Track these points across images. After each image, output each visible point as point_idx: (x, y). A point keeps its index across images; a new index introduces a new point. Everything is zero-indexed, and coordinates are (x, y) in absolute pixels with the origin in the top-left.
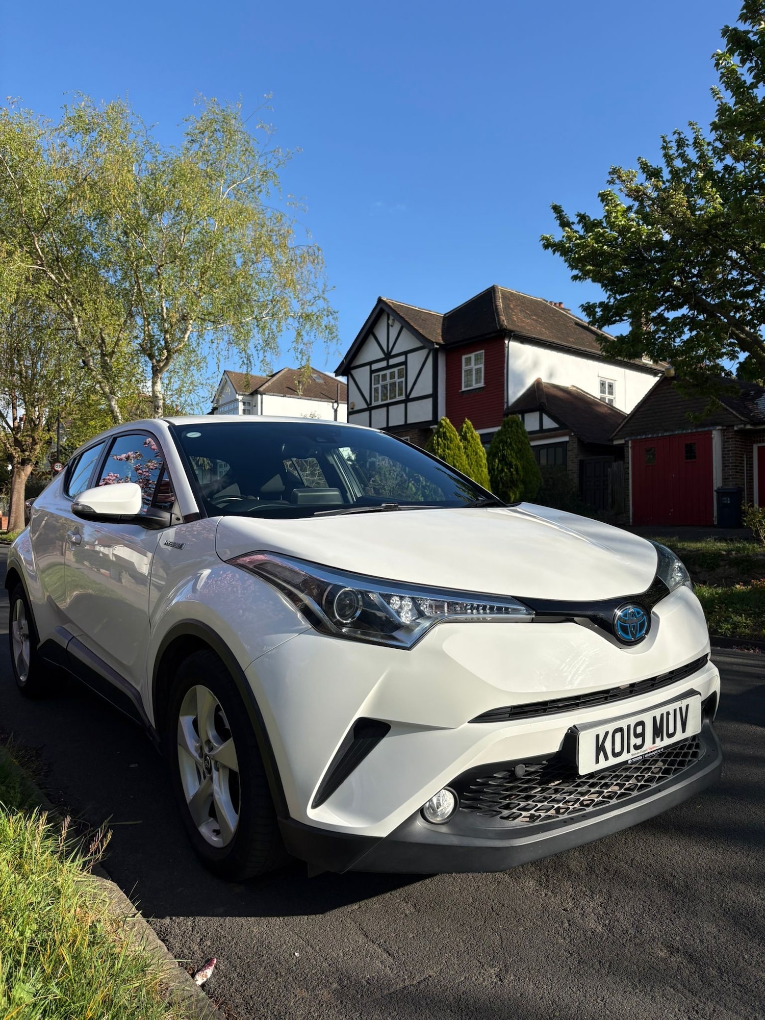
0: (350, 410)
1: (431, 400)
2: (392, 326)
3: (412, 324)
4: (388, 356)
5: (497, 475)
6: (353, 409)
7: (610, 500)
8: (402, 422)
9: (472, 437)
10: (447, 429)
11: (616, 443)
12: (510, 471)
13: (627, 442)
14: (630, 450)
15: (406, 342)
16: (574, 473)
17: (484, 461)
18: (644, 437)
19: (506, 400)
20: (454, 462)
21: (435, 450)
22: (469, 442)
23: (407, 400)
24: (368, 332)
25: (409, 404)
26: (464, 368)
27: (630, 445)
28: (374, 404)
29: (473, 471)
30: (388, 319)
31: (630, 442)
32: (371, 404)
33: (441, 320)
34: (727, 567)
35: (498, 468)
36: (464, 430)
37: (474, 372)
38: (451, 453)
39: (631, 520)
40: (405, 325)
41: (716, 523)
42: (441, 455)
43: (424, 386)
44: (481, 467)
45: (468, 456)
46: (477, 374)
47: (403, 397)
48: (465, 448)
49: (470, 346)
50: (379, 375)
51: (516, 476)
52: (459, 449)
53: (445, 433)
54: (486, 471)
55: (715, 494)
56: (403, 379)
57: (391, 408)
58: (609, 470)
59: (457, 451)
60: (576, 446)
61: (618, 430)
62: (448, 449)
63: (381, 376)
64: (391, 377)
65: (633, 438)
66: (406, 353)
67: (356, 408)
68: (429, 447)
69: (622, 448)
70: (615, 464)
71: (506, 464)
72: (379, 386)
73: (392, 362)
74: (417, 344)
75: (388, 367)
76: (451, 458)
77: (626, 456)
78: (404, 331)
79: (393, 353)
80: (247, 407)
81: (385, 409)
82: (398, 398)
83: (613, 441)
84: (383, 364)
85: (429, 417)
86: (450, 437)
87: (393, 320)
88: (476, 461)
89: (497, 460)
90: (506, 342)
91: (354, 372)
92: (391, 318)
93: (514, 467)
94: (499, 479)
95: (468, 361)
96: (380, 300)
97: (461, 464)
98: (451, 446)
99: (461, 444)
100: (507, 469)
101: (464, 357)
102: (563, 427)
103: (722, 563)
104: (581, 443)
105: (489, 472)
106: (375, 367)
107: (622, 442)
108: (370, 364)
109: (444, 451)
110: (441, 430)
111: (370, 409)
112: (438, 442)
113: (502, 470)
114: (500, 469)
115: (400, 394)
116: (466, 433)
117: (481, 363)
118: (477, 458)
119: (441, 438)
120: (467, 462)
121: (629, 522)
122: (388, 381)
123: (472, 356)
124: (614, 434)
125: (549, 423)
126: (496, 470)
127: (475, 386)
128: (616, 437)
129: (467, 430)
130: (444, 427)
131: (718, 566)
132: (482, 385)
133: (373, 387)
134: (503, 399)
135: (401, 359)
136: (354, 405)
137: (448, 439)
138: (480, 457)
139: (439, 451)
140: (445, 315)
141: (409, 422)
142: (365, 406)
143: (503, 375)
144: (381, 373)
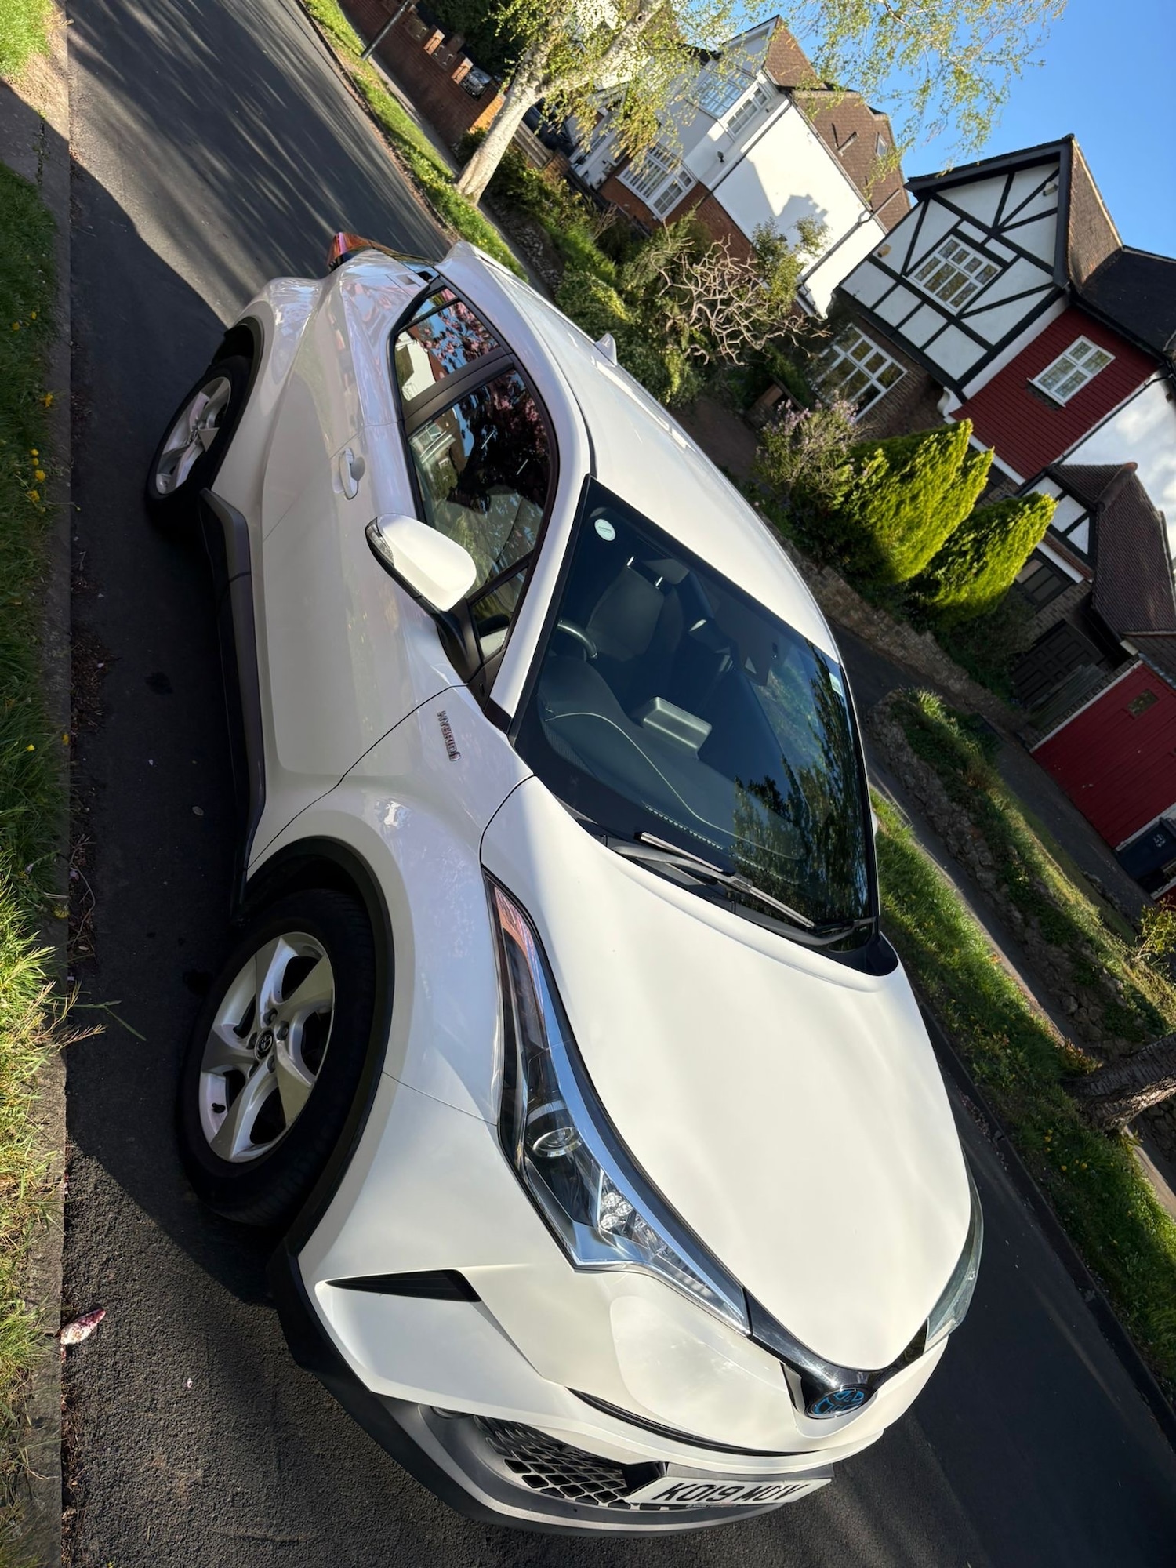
0: (875, 254)
1: (983, 352)
2: (1044, 194)
3: (1071, 221)
4: (996, 231)
5: (953, 554)
6: (880, 255)
7: (1041, 701)
8: (919, 344)
9: (975, 480)
10: (957, 440)
11: (1124, 644)
12: (971, 564)
13: (1137, 658)
14: (1129, 672)
15: (1036, 238)
16: (1041, 627)
17: (956, 524)
18: (1162, 674)
19: (1066, 453)
20: (920, 491)
21: (915, 452)
22: (965, 482)
23: (955, 320)
24: (1006, 168)
25: (952, 328)
26: (1067, 354)
27: (1135, 666)
28: (911, 279)
29: (931, 523)
30: (1050, 179)
31: (1140, 662)
32: (908, 275)
33: (1112, 251)
34: (1066, 955)
35: (963, 545)
36: (975, 460)
37: (1072, 373)
38: (930, 476)
39: (1036, 747)
40: (1062, 213)
41: (1118, 849)
42: (916, 466)
43: (993, 326)
44: (945, 527)
45: (944, 498)
46: (1072, 379)
47: (954, 311)
48: (953, 486)
49: (1105, 332)
50: (957, 245)
51: (971, 576)
52: (944, 480)
53: (949, 443)
54: (946, 536)
55: (1157, 819)
56: (980, 286)
57: (926, 307)
58: (1080, 667)
59: (938, 482)
60: (1078, 600)
61: (1145, 633)
62: (932, 467)
63: (959, 249)
64: (969, 266)
65: (1149, 662)
66: (1021, 253)
67: (884, 260)
68: (914, 441)
69: (1124, 657)
70: (1093, 667)
71: (977, 551)
72: (943, 261)
73: (993, 246)
74: (1048, 257)
75: (980, 248)
76: (922, 483)
77: (1116, 672)
78: (1050, 222)
79: (1005, 235)
80: (757, 104)
81: (917, 301)
82: (947, 305)
83: (1123, 639)
84: (979, 236)
85: (956, 374)
86: (950, 455)
87: (1056, 187)
88: (947, 515)
89: (972, 536)
90: (1154, 377)
91: (934, 206)
92: (1056, 181)
93: (981, 563)
94: (950, 559)
95: (1079, 352)
96: (1067, 141)
97: (926, 501)
98: (940, 467)
99: (953, 477)
100: (972, 557)
101: (1082, 339)
102: (1089, 560)
103: (1066, 946)
104: (1088, 600)
105: (949, 541)
106: (966, 228)
107: (1133, 651)
108: (965, 217)
109: (924, 465)
110: (950, 434)
111: (900, 280)
112: (930, 446)
113: (965, 553)
114: (963, 549)
115: (956, 303)
116: (973, 466)
117: (1091, 371)
118: (952, 512)
119: (939, 444)
120: (935, 505)
121: (1032, 746)
122: (961, 267)
123: (1094, 349)
124: (1134, 633)
125: (1080, 538)
126: (958, 547)
127: (1053, 393)
128: (1132, 639)
129: (979, 465)
130: (956, 435)
131: (1058, 944)
132: (1062, 400)
133: (935, 254)
134: (1065, 449)
135: (1007, 255)
136: (887, 253)
137: (944, 454)
138: (958, 513)
139: (918, 460)
140: (1125, 247)
141: (927, 351)
142: (898, 271)
143: (1099, 418)
144: (964, 246)
